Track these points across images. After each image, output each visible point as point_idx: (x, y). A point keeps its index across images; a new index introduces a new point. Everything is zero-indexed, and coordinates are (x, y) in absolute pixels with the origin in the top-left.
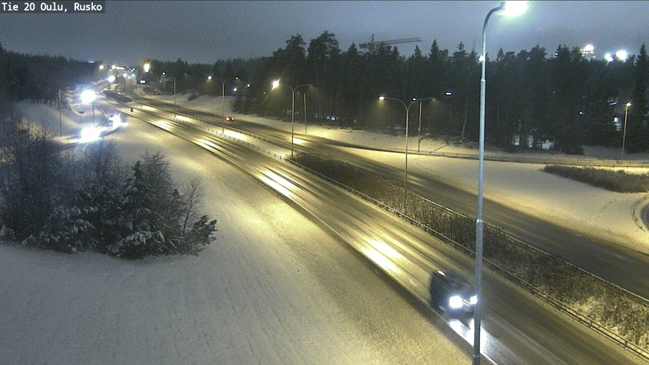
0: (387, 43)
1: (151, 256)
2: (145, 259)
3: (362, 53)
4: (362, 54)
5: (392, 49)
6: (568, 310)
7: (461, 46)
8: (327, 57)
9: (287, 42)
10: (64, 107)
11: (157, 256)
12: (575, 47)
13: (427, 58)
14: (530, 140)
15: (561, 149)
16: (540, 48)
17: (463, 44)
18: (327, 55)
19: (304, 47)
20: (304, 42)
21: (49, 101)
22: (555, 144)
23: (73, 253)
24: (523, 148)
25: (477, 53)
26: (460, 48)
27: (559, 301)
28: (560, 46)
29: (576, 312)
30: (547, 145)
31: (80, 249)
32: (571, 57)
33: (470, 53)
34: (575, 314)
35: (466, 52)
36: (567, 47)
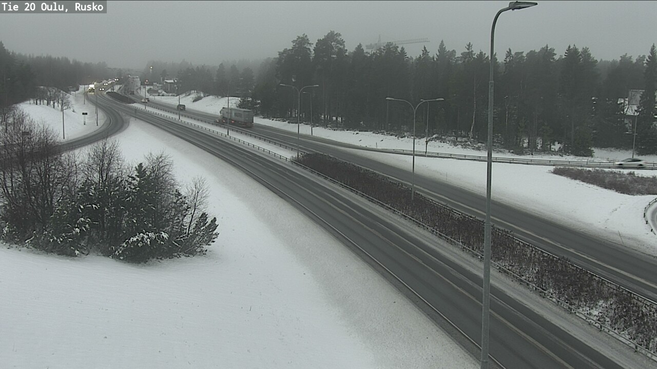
0: (394, 44)
1: (155, 259)
2: (149, 262)
3: (369, 53)
4: (369, 55)
5: (399, 50)
6: (577, 314)
7: (469, 46)
8: (333, 57)
9: (293, 42)
10: (67, 108)
11: (161, 259)
12: (585, 48)
13: (435, 59)
14: (539, 142)
15: (570, 152)
16: (549, 48)
17: (471, 44)
18: (334, 56)
19: (310, 47)
20: (310, 42)
21: (52, 102)
22: (564, 146)
23: (77, 256)
24: (533, 149)
25: (485, 54)
26: (468, 49)
27: (568, 304)
28: (569, 47)
29: (585, 316)
30: (556, 147)
31: (83, 252)
32: (581, 57)
33: (479, 53)
34: (585, 318)
35: (474, 53)
36: (577, 48)
